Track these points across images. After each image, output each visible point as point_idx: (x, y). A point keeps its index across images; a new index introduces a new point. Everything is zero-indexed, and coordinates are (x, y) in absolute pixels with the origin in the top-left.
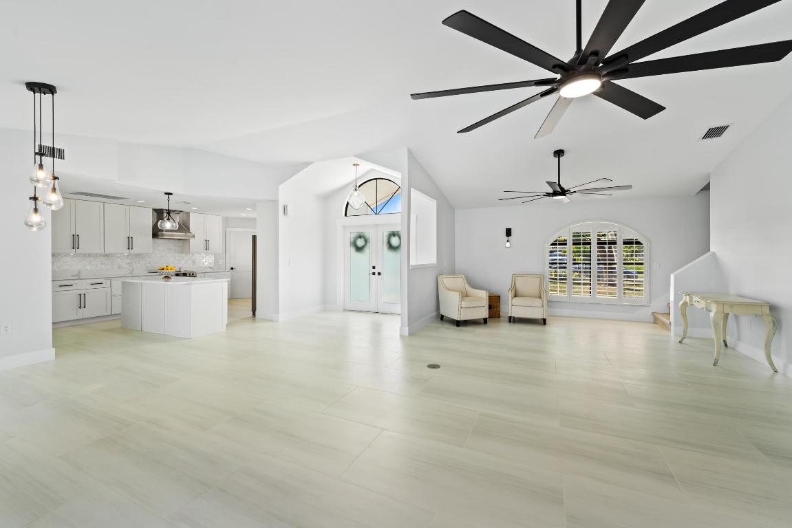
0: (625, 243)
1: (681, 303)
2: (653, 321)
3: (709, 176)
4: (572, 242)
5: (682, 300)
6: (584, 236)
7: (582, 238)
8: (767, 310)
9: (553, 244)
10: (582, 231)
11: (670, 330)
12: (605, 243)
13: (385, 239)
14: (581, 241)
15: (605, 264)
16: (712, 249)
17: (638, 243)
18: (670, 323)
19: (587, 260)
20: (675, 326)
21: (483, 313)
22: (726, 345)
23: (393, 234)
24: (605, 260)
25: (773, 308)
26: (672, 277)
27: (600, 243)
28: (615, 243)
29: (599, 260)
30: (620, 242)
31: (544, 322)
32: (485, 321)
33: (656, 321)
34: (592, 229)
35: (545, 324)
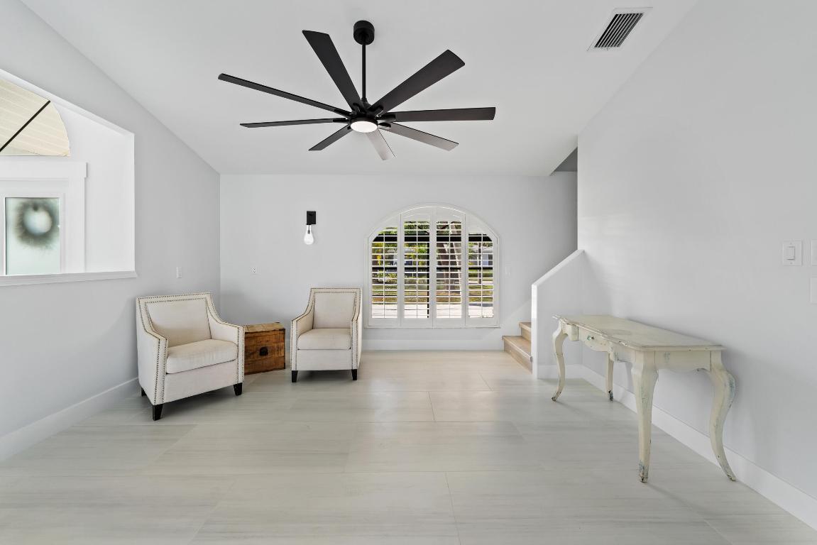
0: (471, 239)
1: (556, 334)
2: (503, 348)
3: (576, 140)
4: (403, 237)
5: (556, 329)
6: (420, 227)
7: (417, 230)
8: (717, 359)
9: (377, 239)
10: (417, 219)
11: (531, 369)
12: (446, 239)
13: (13, 216)
14: (416, 236)
15: (447, 269)
16: (581, 245)
17: (487, 239)
18: (531, 358)
19: (423, 264)
20: (539, 363)
21: (232, 373)
22: (611, 398)
23: (35, 205)
24: (447, 263)
25: (727, 355)
26: (534, 288)
27: (442, 238)
28: (459, 239)
29: (440, 263)
30: (465, 238)
31: (354, 374)
32: (238, 389)
33: (507, 349)
34: (431, 217)
35: (355, 378)
